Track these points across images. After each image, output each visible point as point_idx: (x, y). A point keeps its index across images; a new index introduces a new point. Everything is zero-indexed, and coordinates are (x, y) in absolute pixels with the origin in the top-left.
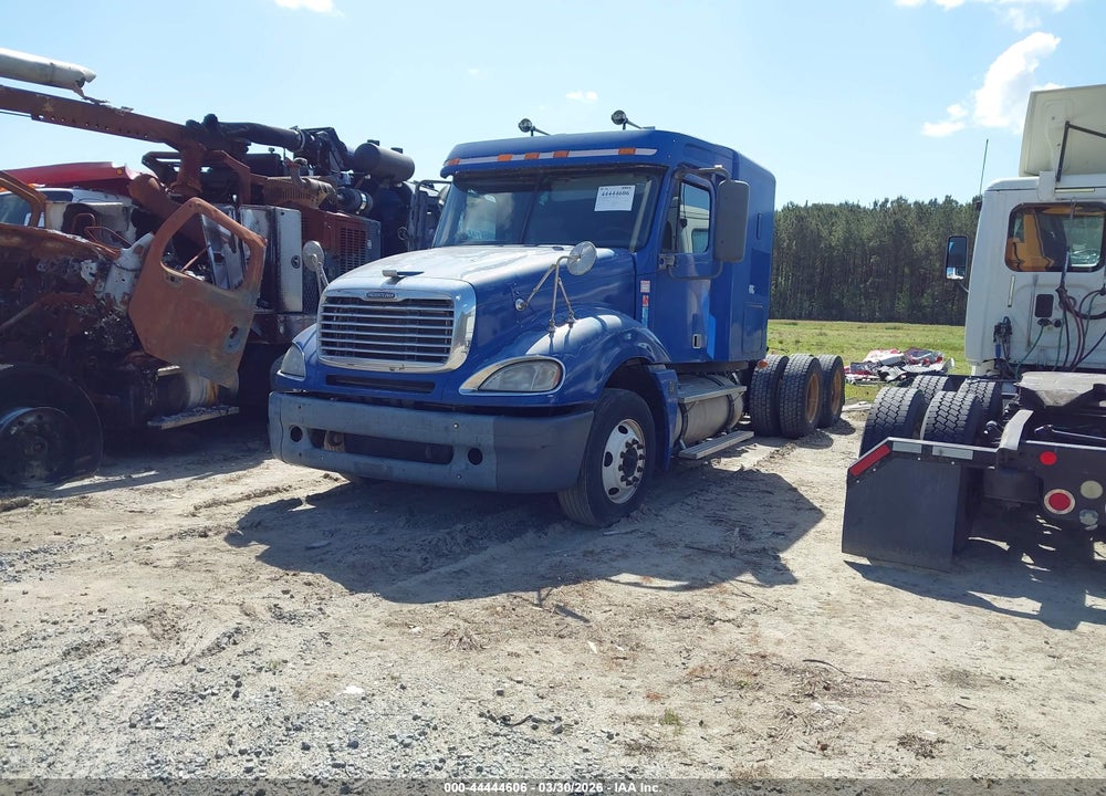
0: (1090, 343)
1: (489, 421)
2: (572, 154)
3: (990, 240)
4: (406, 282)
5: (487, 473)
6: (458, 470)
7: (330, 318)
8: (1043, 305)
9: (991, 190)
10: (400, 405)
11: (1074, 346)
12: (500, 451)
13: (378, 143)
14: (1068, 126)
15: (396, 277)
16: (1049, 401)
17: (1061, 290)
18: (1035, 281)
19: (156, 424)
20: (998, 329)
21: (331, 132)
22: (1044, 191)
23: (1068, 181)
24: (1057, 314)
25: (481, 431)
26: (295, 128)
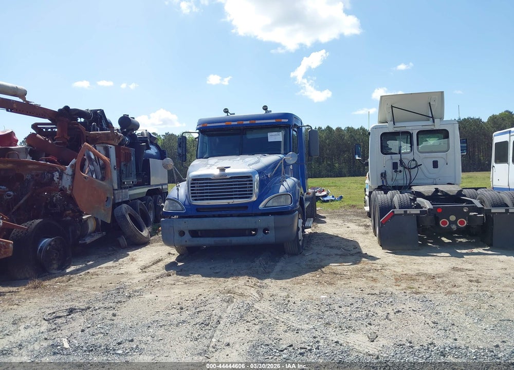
0: (413, 178)
1: (271, 218)
2: (257, 122)
3: (374, 144)
4: (227, 171)
5: (271, 237)
6: (260, 238)
7: (194, 187)
8: (395, 166)
9: (373, 128)
10: (231, 216)
11: (408, 177)
12: (275, 228)
13: (128, 115)
14: (392, 107)
15: (223, 169)
16: (427, 195)
17: (401, 161)
18: (391, 157)
19: (84, 242)
20: (382, 174)
21: (102, 111)
22: (389, 128)
23: (397, 125)
24: (400, 168)
25: (270, 221)
26: (88, 110)
